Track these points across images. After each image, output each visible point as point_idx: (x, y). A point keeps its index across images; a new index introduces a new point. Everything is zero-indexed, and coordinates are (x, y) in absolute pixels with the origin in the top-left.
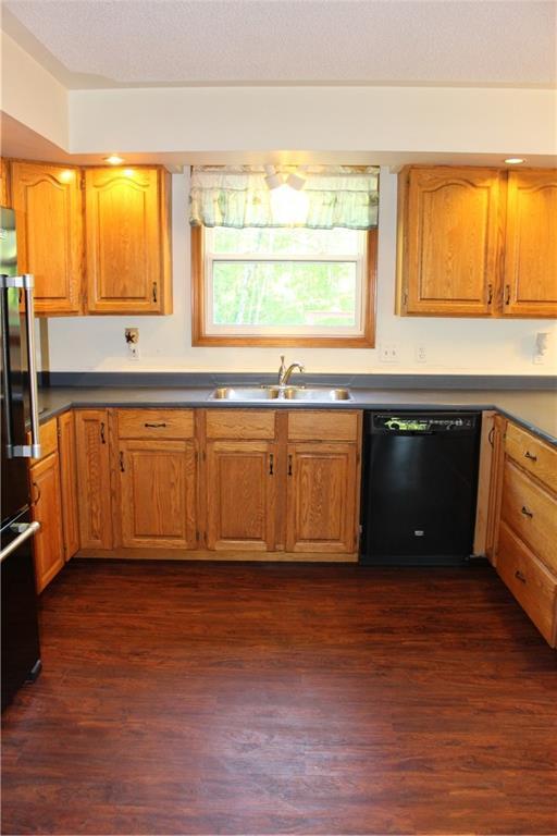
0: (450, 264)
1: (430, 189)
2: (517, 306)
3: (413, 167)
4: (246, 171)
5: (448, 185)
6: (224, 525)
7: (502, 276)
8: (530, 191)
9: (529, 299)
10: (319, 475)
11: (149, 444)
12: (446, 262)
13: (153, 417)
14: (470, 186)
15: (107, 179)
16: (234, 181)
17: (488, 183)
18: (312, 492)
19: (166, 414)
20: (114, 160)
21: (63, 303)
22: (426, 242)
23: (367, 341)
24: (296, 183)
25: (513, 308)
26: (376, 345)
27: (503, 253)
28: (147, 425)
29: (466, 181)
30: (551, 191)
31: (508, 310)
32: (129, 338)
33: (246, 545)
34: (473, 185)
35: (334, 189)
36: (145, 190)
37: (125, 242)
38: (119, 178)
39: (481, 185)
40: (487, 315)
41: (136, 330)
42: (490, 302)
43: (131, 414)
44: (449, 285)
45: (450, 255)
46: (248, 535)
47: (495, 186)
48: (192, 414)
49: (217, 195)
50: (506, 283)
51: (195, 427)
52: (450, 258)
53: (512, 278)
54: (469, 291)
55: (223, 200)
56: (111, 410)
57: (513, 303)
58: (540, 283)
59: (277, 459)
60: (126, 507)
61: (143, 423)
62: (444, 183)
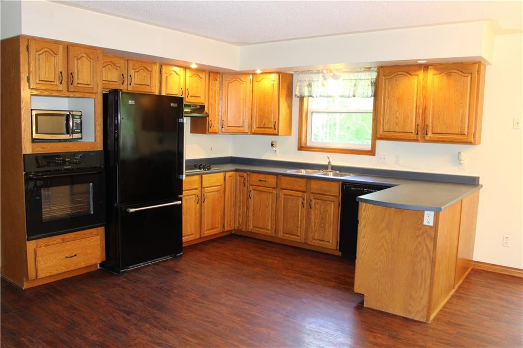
0: (398, 114)
1: (388, 78)
2: (432, 136)
3: (382, 67)
4: (318, 72)
5: (397, 75)
6: (285, 227)
7: (424, 120)
8: (441, 75)
9: (439, 132)
10: (322, 210)
11: (260, 188)
12: (396, 113)
13: (262, 177)
14: (408, 75)
15: (260, 79)
16: (314, 77)
17: (417, 73)
18: (319, 218)
19: (267, 176)
20: (259, 71)
21: (241, 129)
22: (386, 103)
23: (372, 152)
24: (335, 77)
25: (430, 137)
26: (376, 154)
27: (425, 109)
28: (259, 180)
29: (406, 72)
30: (450, 75)
31: (427, 138)
32: (272, 145)
33: (293, 238)
34: (410, 74)
35: (356, 78)
36: (274, 83)
37: (266, 104)
38: (264, 78)
39: (414, 74)
40: (416, 140)
41: (276, 142)
42: (417, 134)
43: (255, 175)
44: (397, 125)
45: (398, 109)
46: (294, 233)
47: (421, 74)
48: (276, 177)
49: (307, 83)
50: (427, 123)
51: (277, 182)
52: (398, 111)
53: (429, 121)
54: (407, 128)
55: (310, 85)
56: (249, 173)
57: (430, 134)
58: (444, 123)
59: (307, 201)
60: (251, 214)
61: (258, 179)
62: (396, 74)
